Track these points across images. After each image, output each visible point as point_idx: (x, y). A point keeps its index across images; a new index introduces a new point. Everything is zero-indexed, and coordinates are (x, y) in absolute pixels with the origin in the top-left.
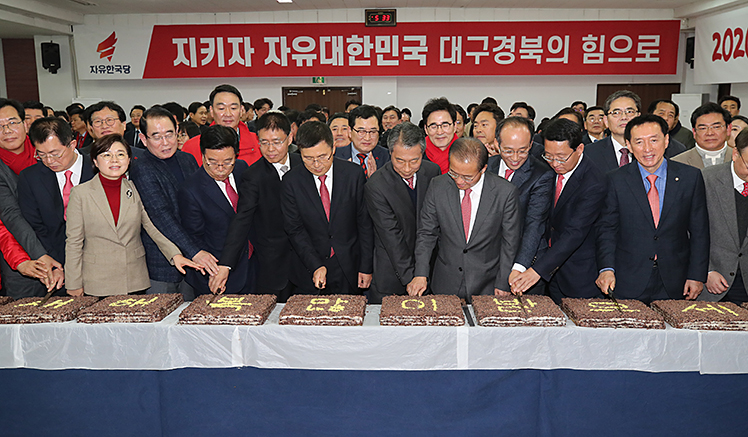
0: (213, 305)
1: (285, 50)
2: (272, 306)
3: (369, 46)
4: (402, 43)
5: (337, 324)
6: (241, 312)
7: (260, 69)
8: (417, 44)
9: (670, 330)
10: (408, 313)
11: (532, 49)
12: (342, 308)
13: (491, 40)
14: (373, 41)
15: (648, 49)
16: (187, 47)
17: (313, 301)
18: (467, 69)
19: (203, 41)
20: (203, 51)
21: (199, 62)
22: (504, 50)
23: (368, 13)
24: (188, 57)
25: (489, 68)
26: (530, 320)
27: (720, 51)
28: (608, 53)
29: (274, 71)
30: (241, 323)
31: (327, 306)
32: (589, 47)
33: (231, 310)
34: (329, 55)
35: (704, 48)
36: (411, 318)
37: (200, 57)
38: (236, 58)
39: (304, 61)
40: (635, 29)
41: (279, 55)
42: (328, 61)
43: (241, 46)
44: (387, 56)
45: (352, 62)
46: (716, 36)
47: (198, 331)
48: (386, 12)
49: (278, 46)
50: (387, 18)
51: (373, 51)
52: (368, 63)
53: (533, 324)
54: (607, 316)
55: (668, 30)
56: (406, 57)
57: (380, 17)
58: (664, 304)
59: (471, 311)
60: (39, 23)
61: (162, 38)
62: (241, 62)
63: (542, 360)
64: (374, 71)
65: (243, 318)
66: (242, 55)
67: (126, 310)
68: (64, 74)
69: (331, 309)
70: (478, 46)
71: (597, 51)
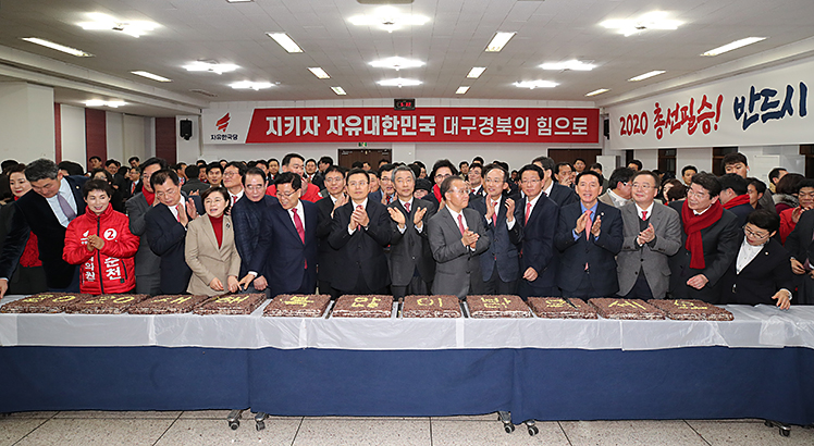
0: (287, 303)
1: (341, 125)
2: (329, 302)
3: (396, 123)
4: (419, 121)
5: (373, 316)
6: (307, 307)
7: (324, 137)
8: (429, 121)
9: (601, 319)
10: (422, 308)
11: (504, 126)
12: (377, 305)
13: (477, 119)
14: (399, 119)
15: (580, 126)
16: (275, 123)
17: (356, 300)
18: (462, 138)
19: (286, 119)
20: (286, 125)
21: (283, 133)
22: (486, 126)
23: (396, 101)
24: (276, 129)
25: (476, 137)
26: (507, 313)
27: (625, 129)
28: (554, 129)
29: (334, 138)
30: (307, 315)
31: (366, 304)
32: (542, 124)
33: (300, 306)
34: (370, 129)
35: (615, 127)
36: (424, 312)
37: (284, 129)
38: (308, 129)
39: (354, 132)
40: (571, 113)
41: (336, 128)
42: (370, 132)
43: (312, 122)
44: (409, 129)
45: (385, 133)
46: (622, 119)
47: (276, 321)
48: (408, 101)
49: (336, 122)
50: (409, 105)
51: (399, 126)
52: (396, 134)
53: (509, 316)
54: (559, 310)
55: (592, 115)
56: (421, 130)
57: (404, 104)
58: (596, 301)
59: (466, 307)
60: (180, 108)
61: (260, 117)
62: (311, 132)
63: (515, 342)
64: (400, 139)
65: (308, 312)
66: (312, 128)
67: (227, 305)
68: (194, 140)
69: (369, 306)
70: (469, 123)
71: (547, 127)
